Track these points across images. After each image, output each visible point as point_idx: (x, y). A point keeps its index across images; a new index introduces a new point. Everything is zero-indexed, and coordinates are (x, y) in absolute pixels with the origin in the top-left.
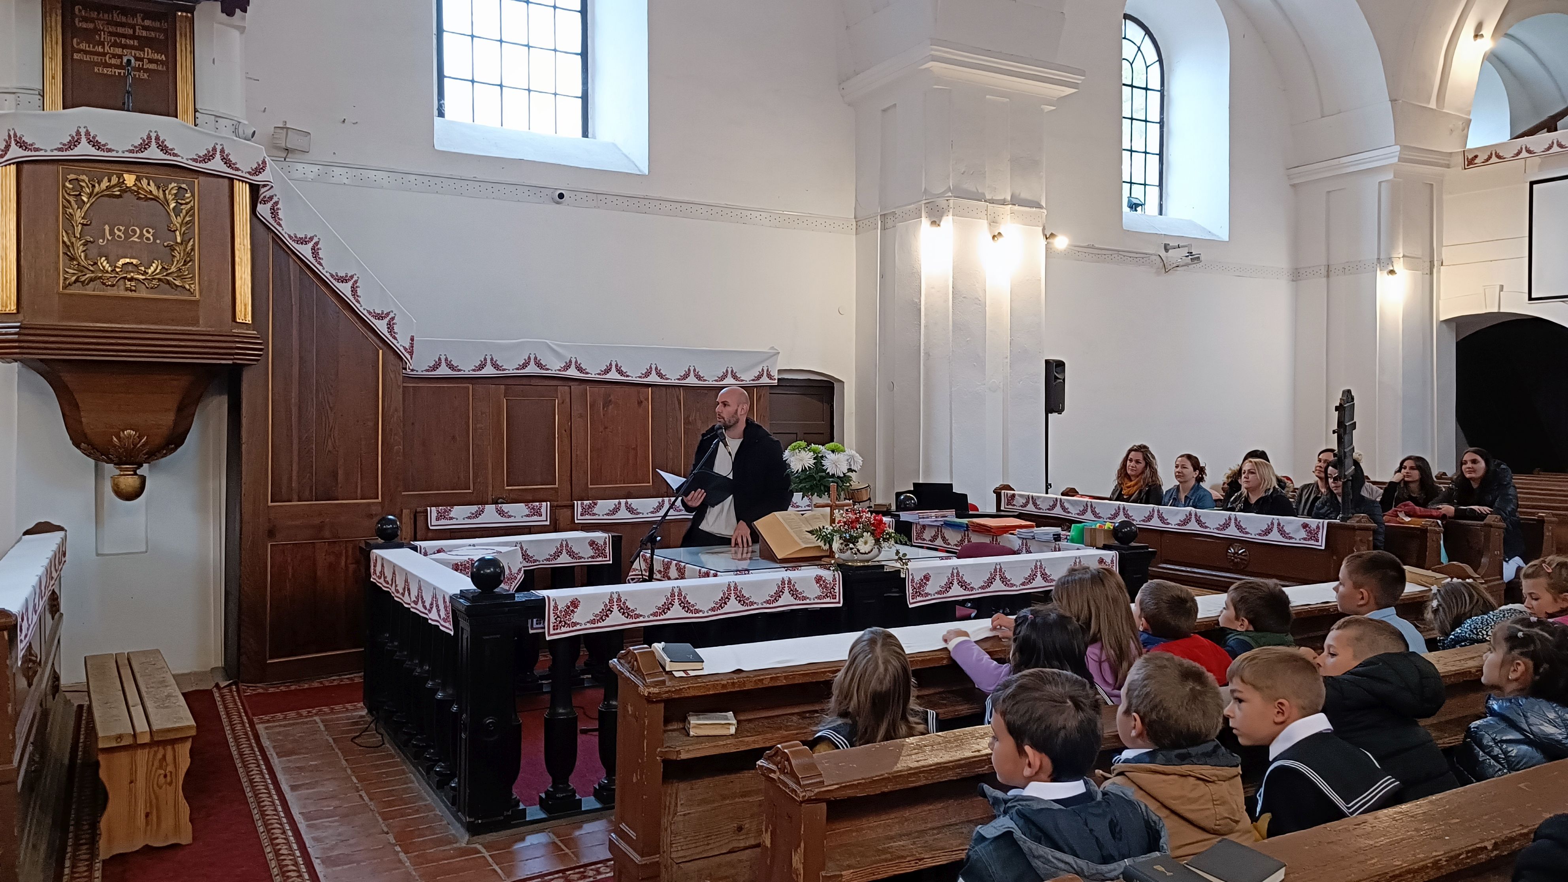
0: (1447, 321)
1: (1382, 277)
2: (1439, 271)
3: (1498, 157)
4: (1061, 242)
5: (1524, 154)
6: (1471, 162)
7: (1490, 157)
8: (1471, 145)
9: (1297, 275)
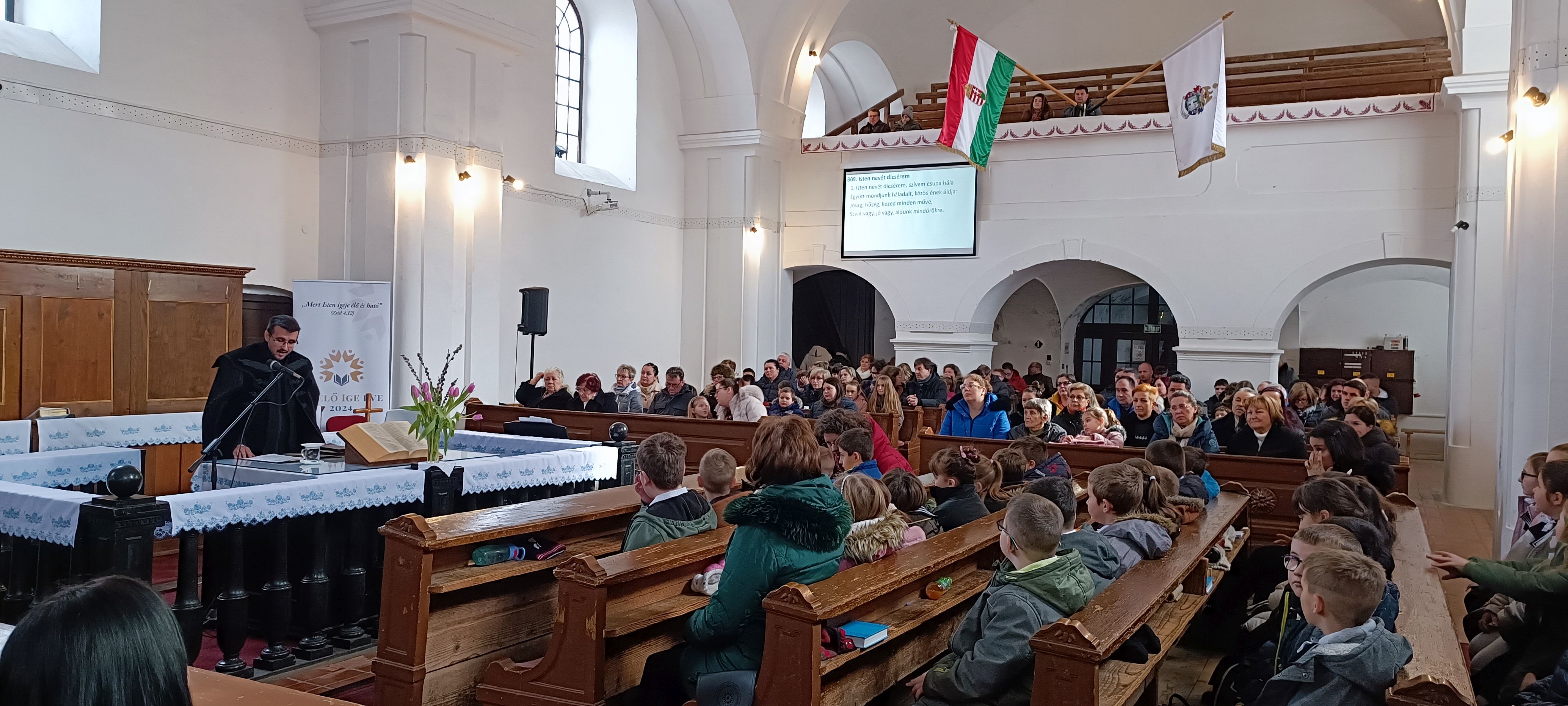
0: (788, 270)
1: (747, 234)
2: (783, 232)
3: (824, 148)
4: (518, 185)
5: (841, 148)
6: (806, 149)
7: (818, 148)
8: (805, 135)
9: (685, 224)
